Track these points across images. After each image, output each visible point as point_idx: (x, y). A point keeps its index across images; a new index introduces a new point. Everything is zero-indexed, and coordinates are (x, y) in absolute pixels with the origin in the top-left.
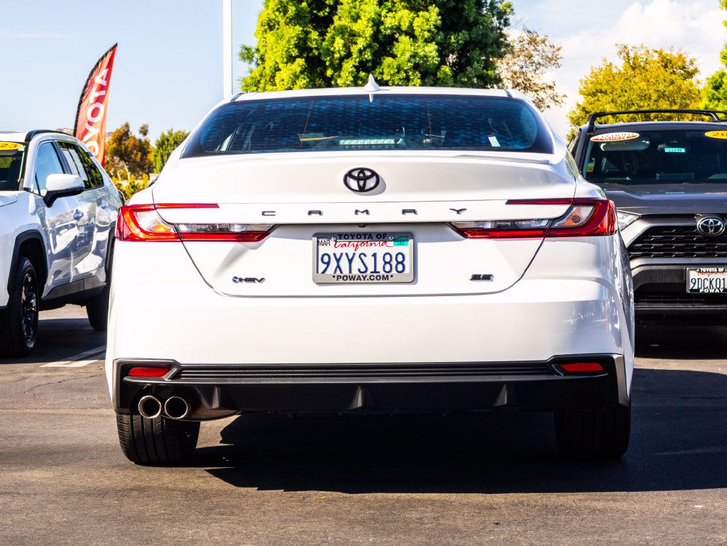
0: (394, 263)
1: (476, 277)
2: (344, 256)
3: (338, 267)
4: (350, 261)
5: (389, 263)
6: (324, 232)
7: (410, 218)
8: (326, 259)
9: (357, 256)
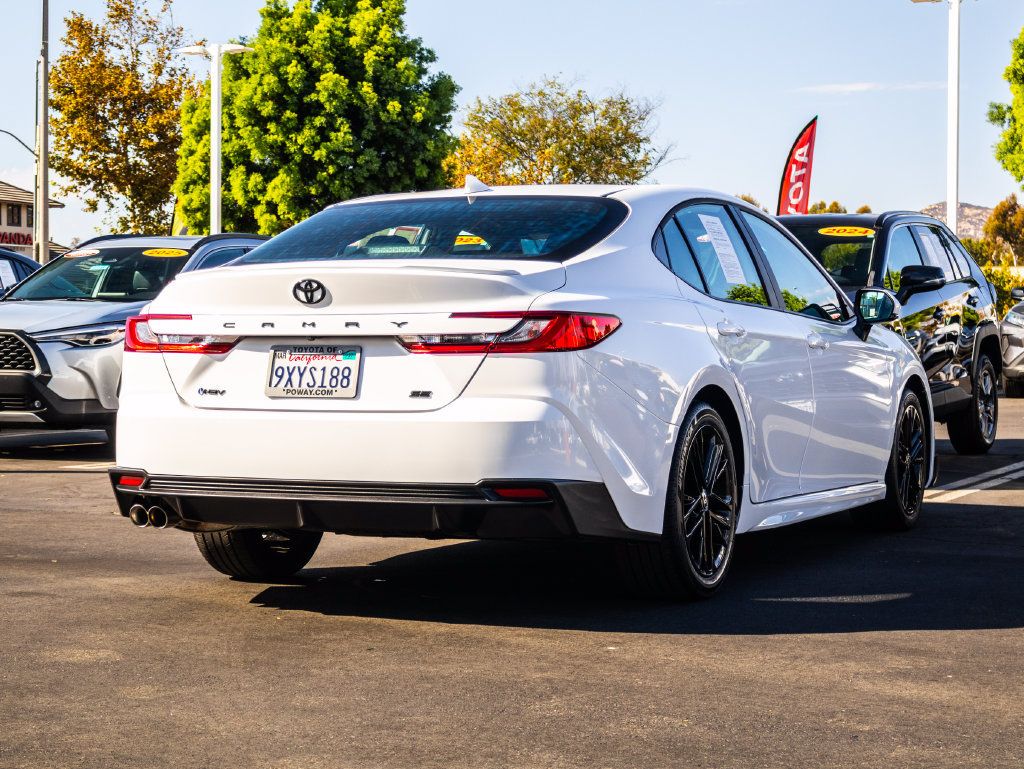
0: (340, 377)
1: (415, 394)
2: (297, 370)
3: (290, 380)
4: (301, 375)
5: (336, 377)
6: (282, 344)
7: (352, 331)
8: (280, 373)
9: (308, 370)
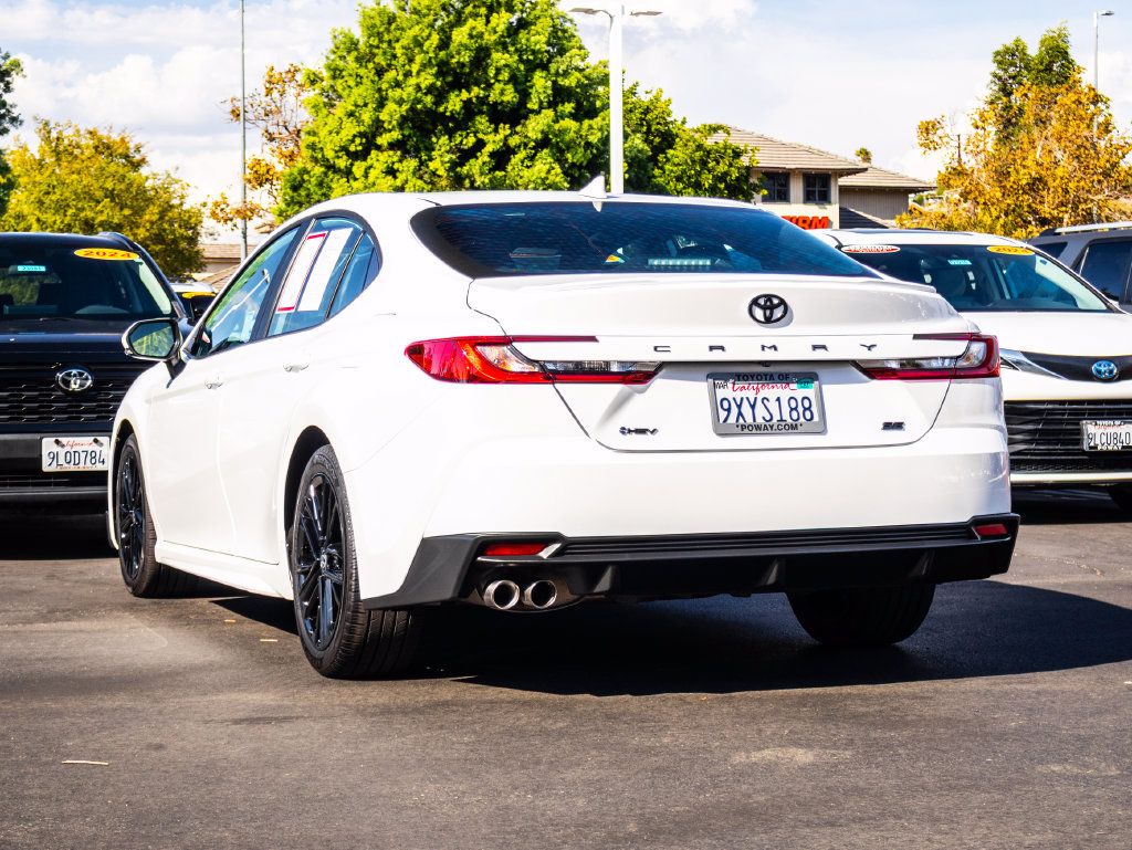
0: (801, 409)
1: (887, 426)
2: (745, 401)
3: (740, 414)
4: (753, 407)
5: (795, 409)
6: (720, 371)
7: (819, 355)
9: (759, 402)
